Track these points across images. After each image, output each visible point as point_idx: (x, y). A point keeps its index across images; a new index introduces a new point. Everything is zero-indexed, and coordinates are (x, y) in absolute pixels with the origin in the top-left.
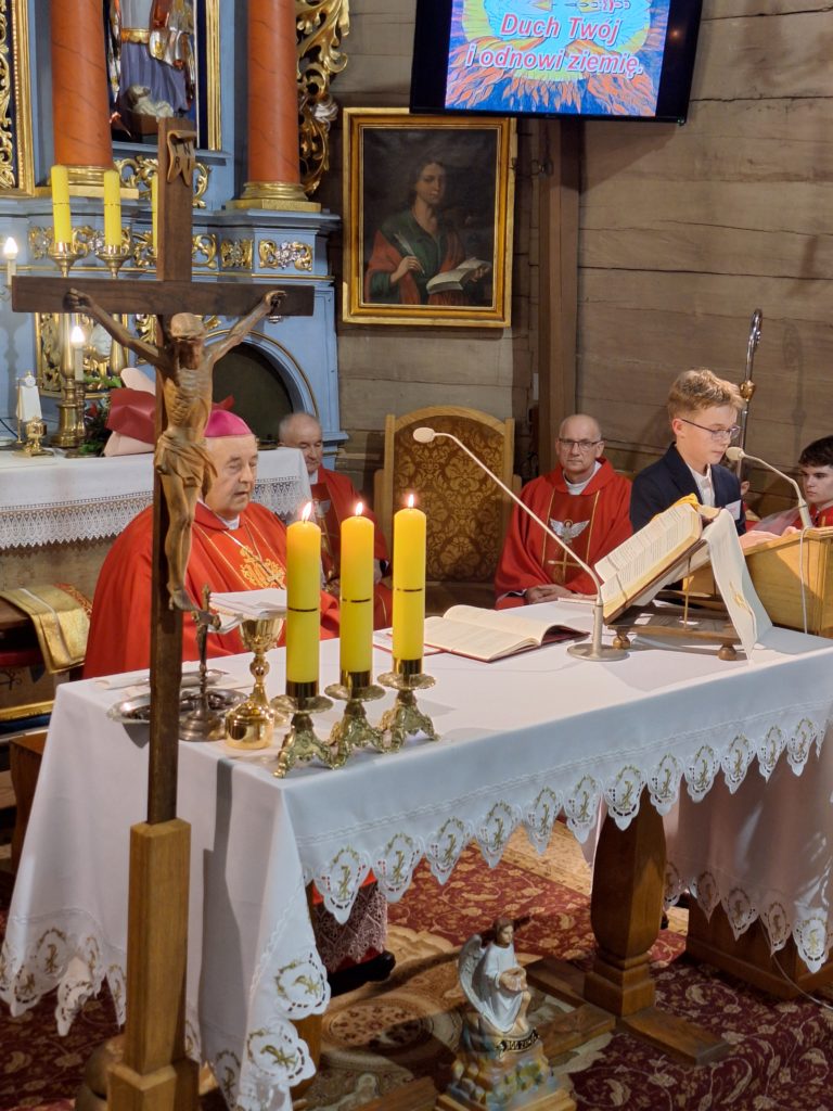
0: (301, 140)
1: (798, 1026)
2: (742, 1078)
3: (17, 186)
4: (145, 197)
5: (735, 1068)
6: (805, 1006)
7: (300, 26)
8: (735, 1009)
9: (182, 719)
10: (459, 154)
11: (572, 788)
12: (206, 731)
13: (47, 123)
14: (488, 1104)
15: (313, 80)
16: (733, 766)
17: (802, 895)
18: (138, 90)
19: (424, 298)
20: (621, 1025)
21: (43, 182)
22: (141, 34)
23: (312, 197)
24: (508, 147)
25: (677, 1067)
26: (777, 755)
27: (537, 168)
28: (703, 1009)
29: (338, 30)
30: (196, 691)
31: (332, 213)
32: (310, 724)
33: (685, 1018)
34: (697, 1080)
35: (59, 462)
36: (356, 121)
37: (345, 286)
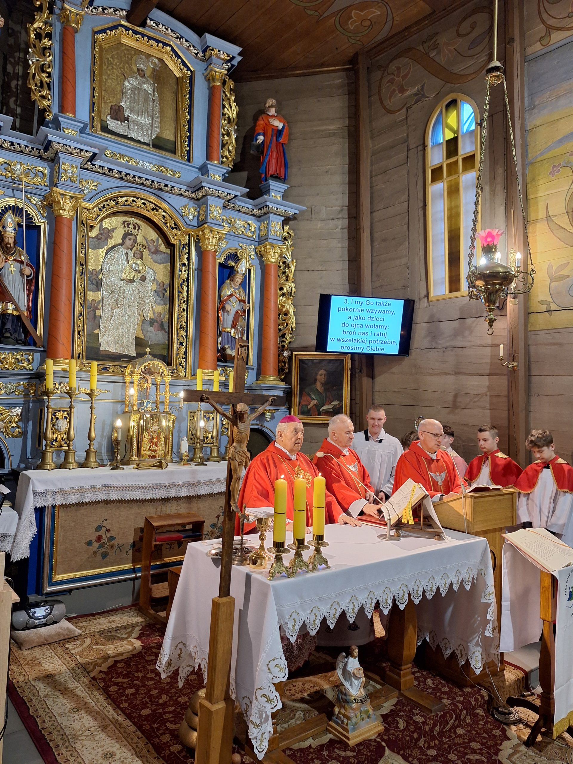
0: (279, 362)
1: (472, 698)
2: (451, 720)
3: (186, 376)
4: (227, 380)
5: (448, 715)
6: (474, 689)
7: (279, 327)
8: (445, 689)
9: (234, 557)
10: (330, 367)
11: (382, 591)
12: (242, 562)
13: (197, 356)
14: (349, 726)
15: (283, 343)
16: (443, 585)
17: (471, 641)
18: (227, 346)
19: (319, 414)
20: (401, 695)
21: (194, 375)
22: (228, 329)
23: (282, 380)
24: (348, 364)
25: (425, 714)
26: (460, 581)
27: (357, 371)
28: (433, 689)
29: (292, 328)
30: (239, 546)
31: (288, 385)
32: (281, 559)
33: (426, 692)
34: (433, 719)
35: (193, 466)
36: (297, 356)
37: (292, 409)
